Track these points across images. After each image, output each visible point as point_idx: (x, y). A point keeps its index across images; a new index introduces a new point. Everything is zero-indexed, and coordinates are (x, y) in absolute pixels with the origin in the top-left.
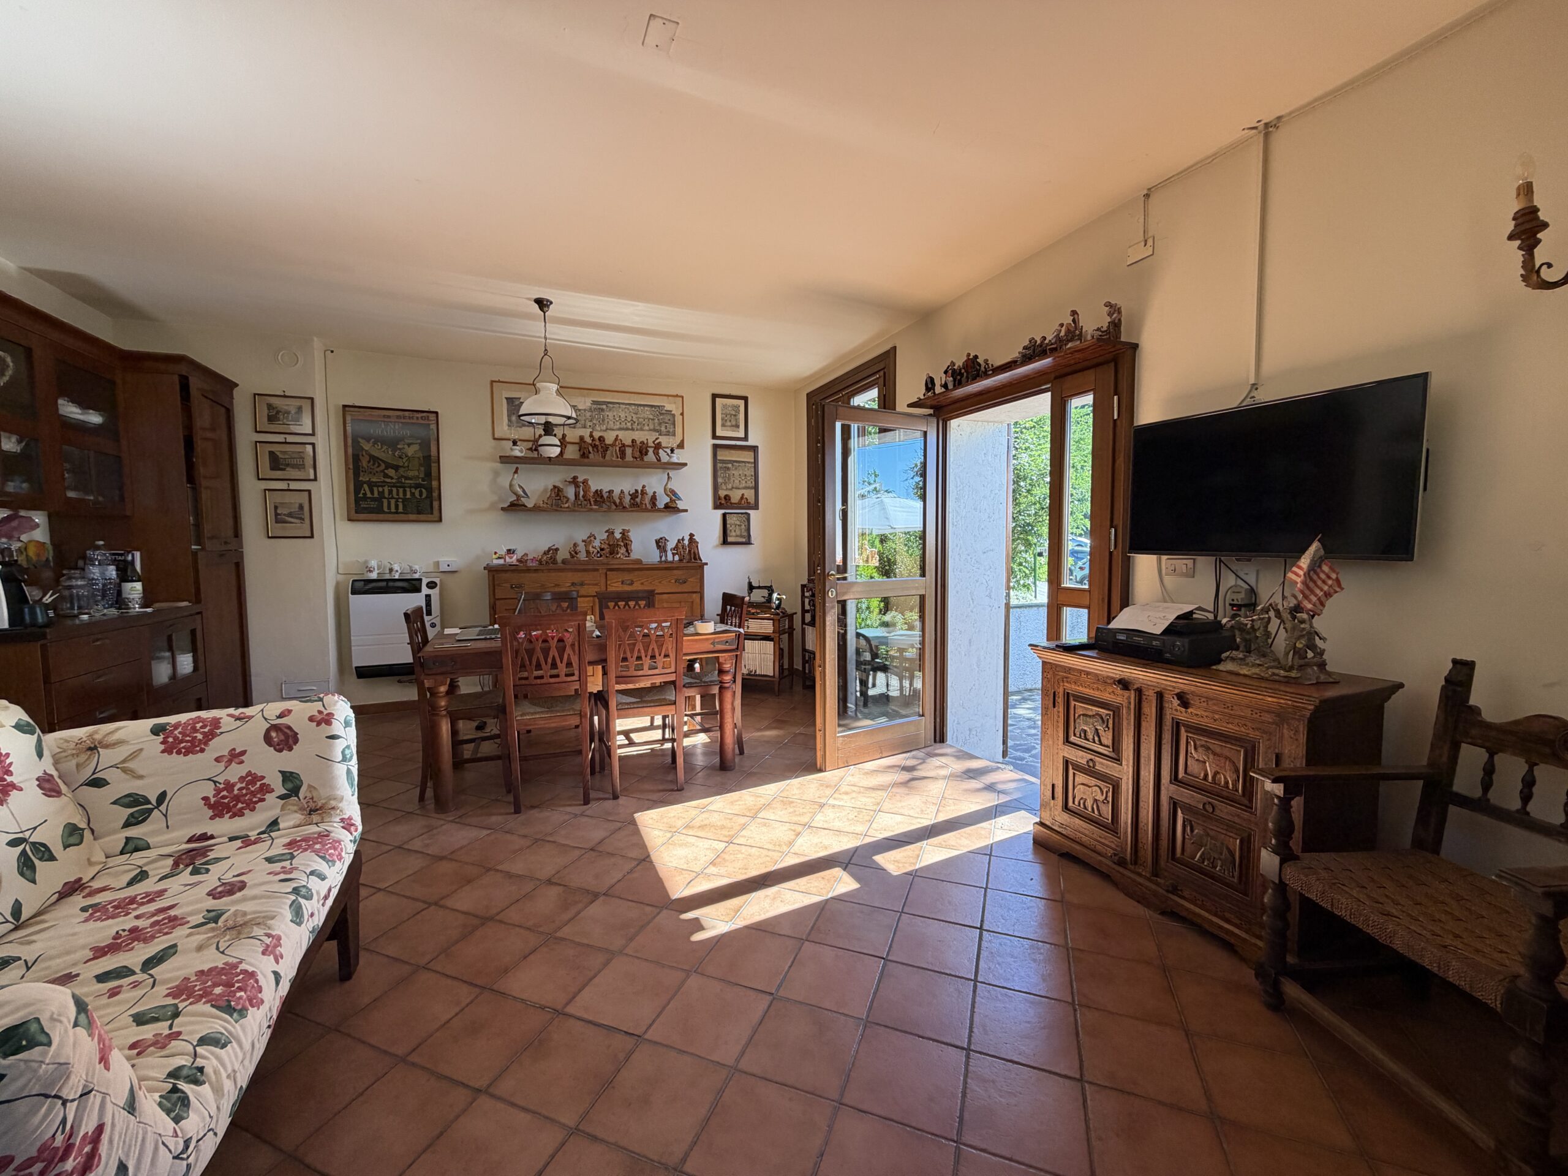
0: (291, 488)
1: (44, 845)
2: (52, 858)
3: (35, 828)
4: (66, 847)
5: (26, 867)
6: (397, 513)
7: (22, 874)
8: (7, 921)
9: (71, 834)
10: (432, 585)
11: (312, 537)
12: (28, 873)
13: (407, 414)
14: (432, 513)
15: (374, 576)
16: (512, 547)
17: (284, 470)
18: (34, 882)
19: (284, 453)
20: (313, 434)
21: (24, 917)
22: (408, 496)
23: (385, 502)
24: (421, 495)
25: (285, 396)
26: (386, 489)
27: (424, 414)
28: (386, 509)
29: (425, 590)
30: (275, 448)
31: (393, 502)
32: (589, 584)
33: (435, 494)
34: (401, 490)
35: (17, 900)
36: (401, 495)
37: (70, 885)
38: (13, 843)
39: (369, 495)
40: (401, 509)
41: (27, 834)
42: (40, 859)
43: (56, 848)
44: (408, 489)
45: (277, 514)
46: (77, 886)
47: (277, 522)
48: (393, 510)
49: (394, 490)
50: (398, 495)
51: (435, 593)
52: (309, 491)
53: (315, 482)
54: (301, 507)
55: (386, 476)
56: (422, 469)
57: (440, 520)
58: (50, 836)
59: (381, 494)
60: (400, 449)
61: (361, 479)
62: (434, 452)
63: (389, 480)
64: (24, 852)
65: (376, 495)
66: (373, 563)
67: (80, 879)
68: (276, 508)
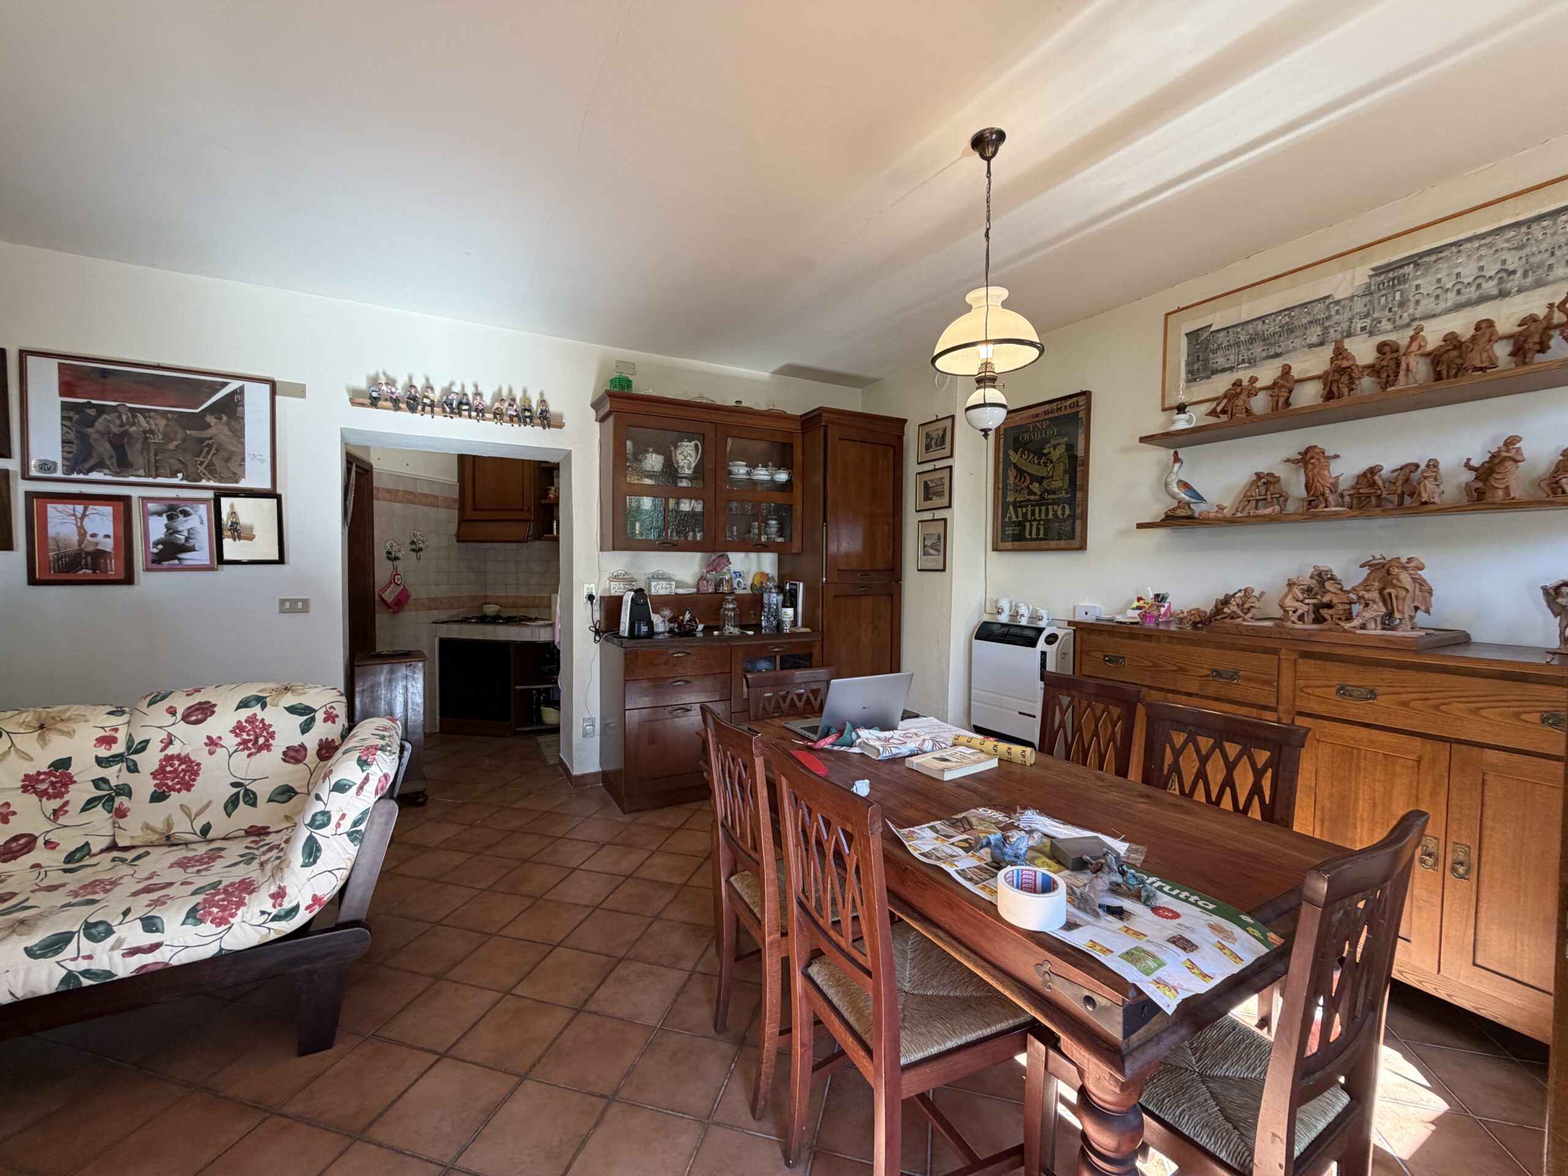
0: (936, 518)
1: (254, 794)
2: (254, 804)
3: (255, 780)
4: (270, 800)
5: (231, 805)
6: (1037, 539)
7: (226, 807)
8: (195, 834)
9: (282, 793)
10: (1051, 639)
11: (944, 570)
12: (230, 808)
13: (1054, 405)
14: (1073, 538)
15: (1004, 618)
16: (1161, 592)
17: (931, 499)
18: (229, 815)
19: (932, 481)
20: (951, 456)
21: (210, 836)
22: (1050, 516)
23: (1028, 524)
24: (1063, 514)
25: (937, 420)
26: (1029, 508)
27: (1074, 400)
28: (1027, 536)
29: (1041, 644)
30: (928, 477)
31: (1035, 524)
32: (1249, 679)
33: (1078, 511)
34: (1043, 508)
35: (209, 823)
36: (1043, 517)
37: (255, 829)
38: (234, 785)
39: (1014, 519)
40: (1041, 535)
41: (246, 783)
42: (245, 803)
43: (262, 800)
44: (1050, 507)
45: (925, 546)
46: (263, 831)
47: (924, 555)
48: (1034, 536)
49: (1037, 509)
50: (1040, 516)
51: (1051, 650)
52: (945, 520)
53: (949, 510)
54: (939, 536)
55: (1031, 492)
56: (1067, 477)
57: (1082, 547)
58: (263, 790)
59: (1025, 515)
60: (1045, 455)
61: (1008, 499)
62: (1080, 453)
63: (1032, 497)
64: (238, 793)
65: (1020, 518)
66: (1005, 604)
67: (268, 828)
68: (924, 539)
